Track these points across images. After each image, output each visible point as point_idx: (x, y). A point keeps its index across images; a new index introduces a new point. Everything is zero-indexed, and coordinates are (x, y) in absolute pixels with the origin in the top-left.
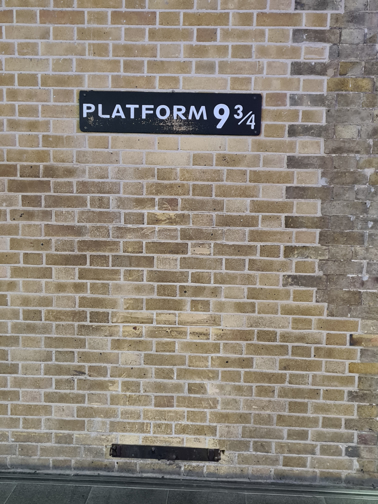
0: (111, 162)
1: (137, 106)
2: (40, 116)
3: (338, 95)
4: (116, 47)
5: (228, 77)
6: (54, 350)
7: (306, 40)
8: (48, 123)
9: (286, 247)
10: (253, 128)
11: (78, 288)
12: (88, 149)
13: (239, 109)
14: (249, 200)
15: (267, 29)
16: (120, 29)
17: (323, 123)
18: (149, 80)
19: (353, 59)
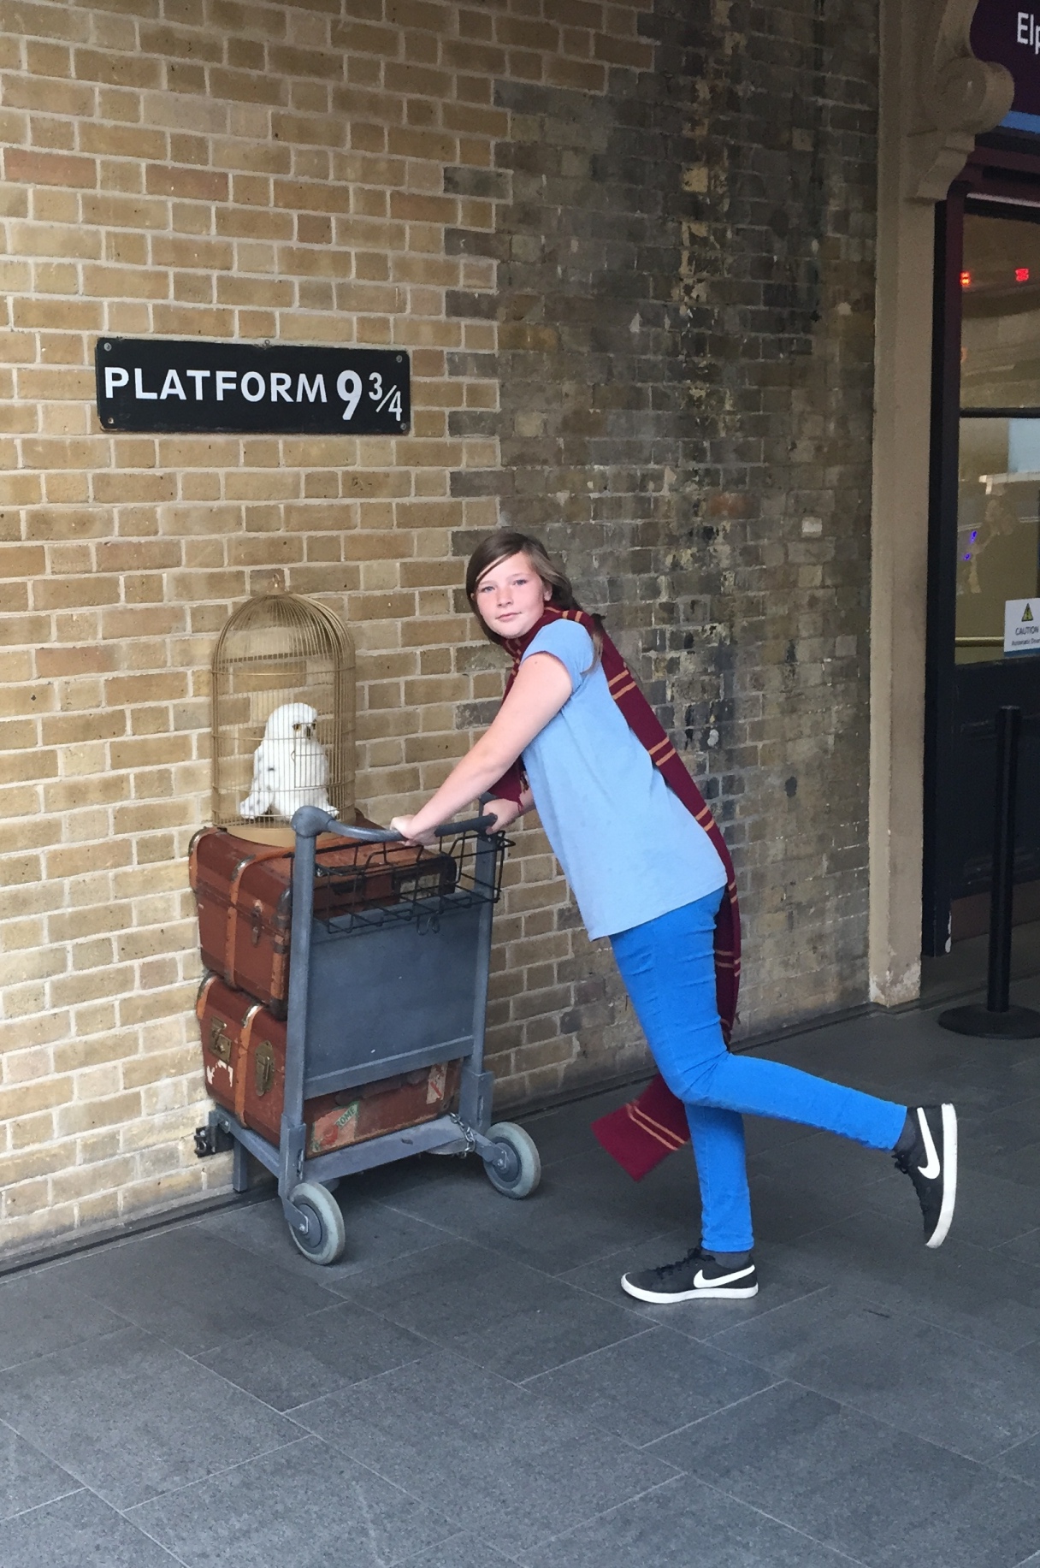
0: (163, 499)
1: (207, 374)
2: (16, 396)
3: (514, 356)
4: (158, 243)
5: (354, 317)
6: (69, 944)
7: (464, 251)
8: (31, 412)
9: (459, 650)
10: (398, 418)
11: (112, 788)
12: (113, 470)
13: (375, 380)
14: (397, 564)
15: (407, 225)
16: (164, 203)
17: (497, 408)
18: (223, 318)
19: (528, 290)
